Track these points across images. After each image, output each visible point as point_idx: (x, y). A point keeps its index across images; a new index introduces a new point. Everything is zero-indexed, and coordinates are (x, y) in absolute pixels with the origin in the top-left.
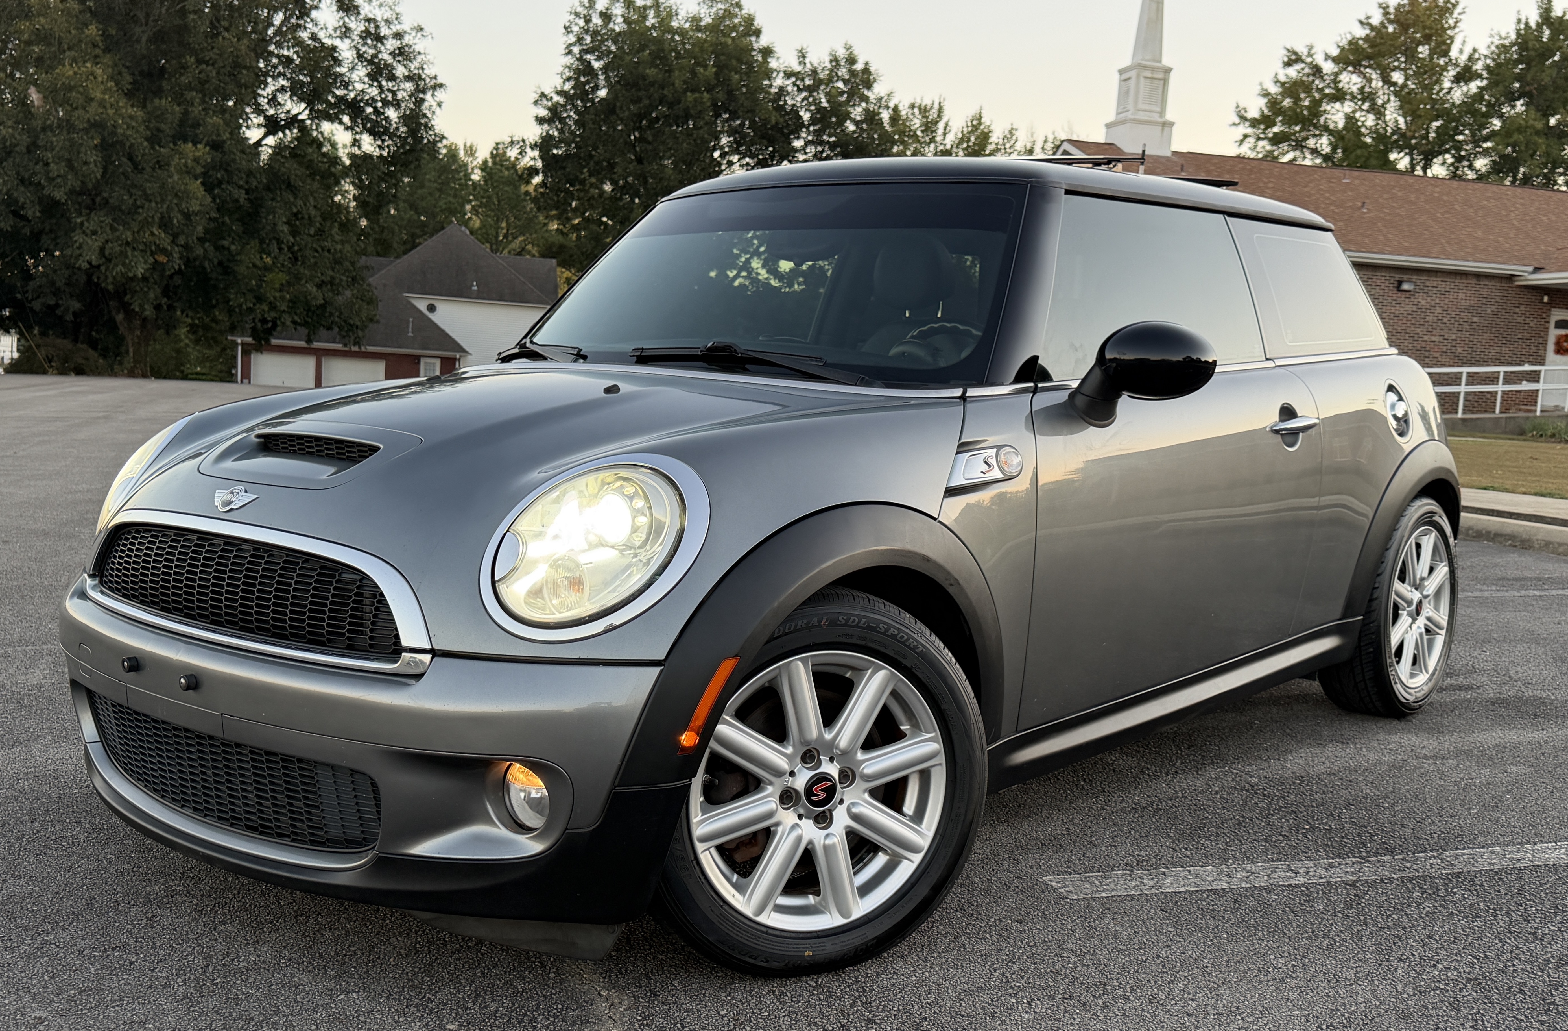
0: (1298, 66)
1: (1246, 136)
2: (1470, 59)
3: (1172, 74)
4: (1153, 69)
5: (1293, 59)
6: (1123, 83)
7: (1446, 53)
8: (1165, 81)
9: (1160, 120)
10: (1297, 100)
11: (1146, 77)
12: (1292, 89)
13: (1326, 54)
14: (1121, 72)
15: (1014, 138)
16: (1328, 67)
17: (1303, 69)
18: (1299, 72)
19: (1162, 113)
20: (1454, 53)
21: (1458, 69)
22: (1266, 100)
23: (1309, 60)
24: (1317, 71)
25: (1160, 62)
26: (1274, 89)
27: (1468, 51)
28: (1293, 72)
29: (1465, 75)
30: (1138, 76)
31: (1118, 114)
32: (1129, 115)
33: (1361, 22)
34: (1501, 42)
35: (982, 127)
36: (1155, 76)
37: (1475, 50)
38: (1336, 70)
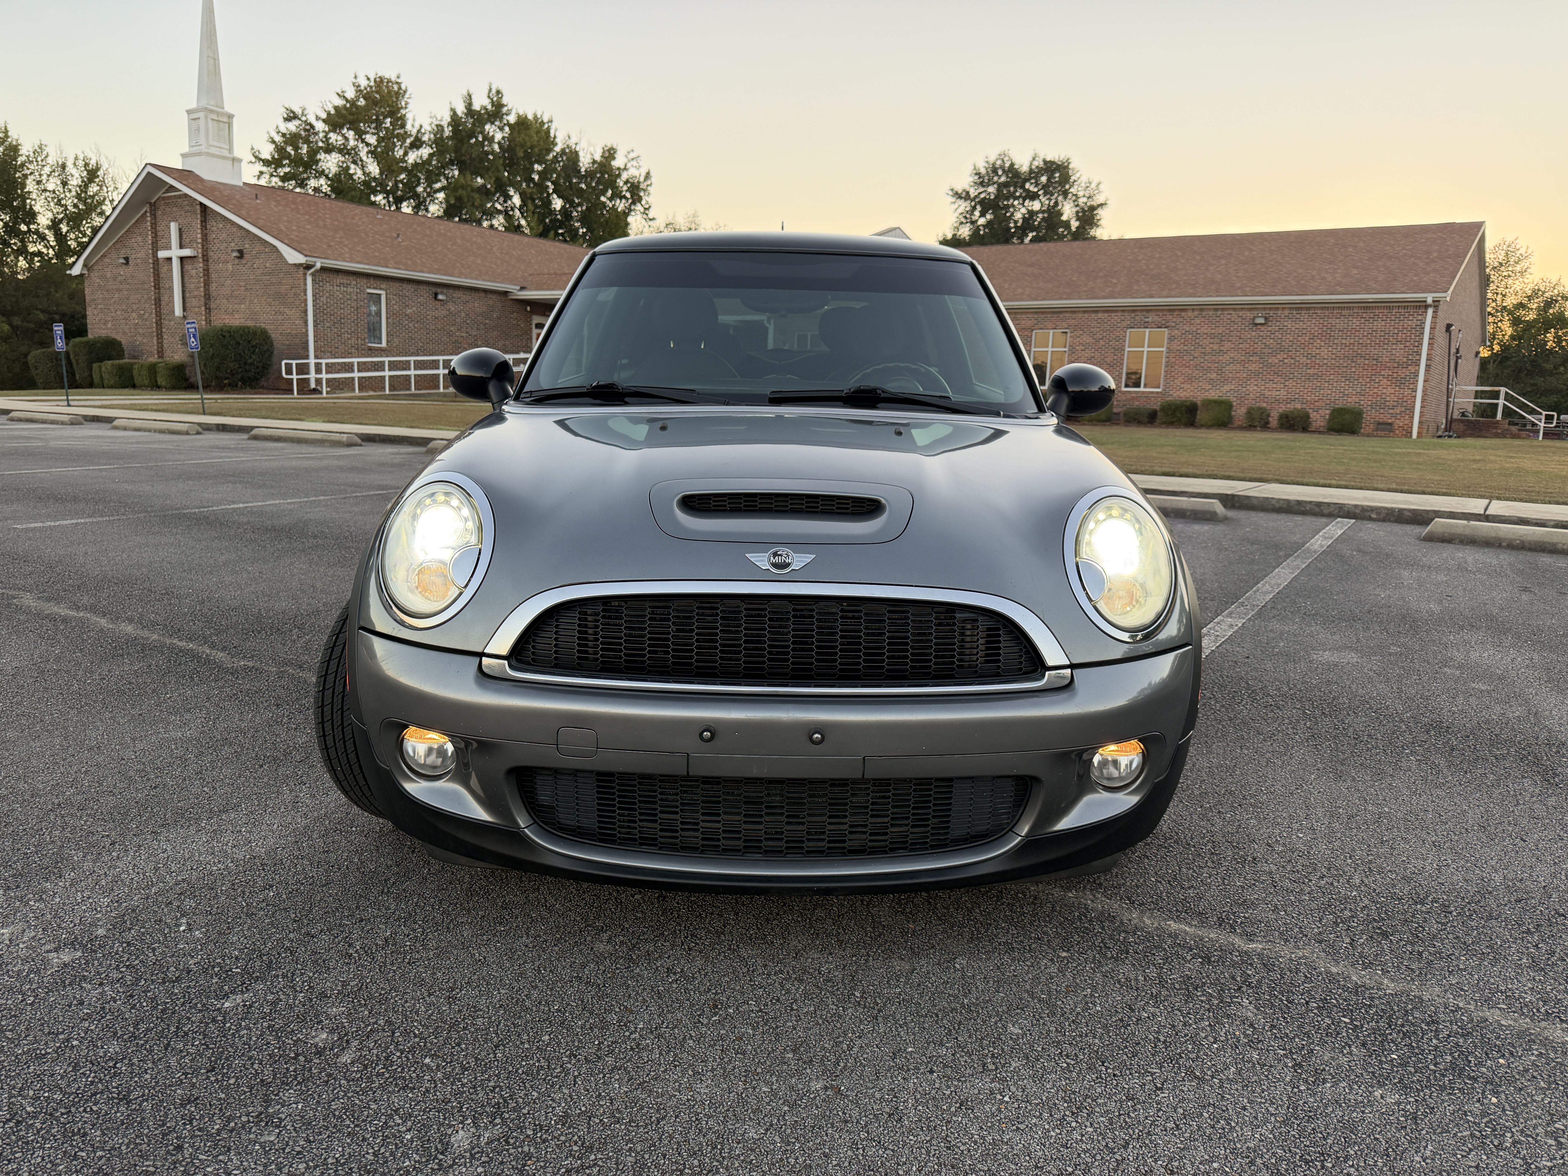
0: (297, 122)
1: (261, 173)
2: (419, 131)
3: (234, 120)
4: (218, 114)
5: (291, 116)
6: (192, 122)
7: (403, 126)
8: (230, 125)
9: (229, 155)
10: (296, 148)
11: (213, 120)
12: (292, 139)
13: (317, 116)
14: (189, 112)
15: (45, 153)
16: (320, 126)
17: (300, 125)
18: (297, 127)
19: (230, 150)
20: (409, 127)
21: (412, 139)
22: (274, 146)
23: (304, 118)
24: (310, 128)
25: (223, 108)
26: (278, 139)
27: (417, 127)
28: (292, 126)
29: (417, 144)
30: (206, 117)
31: (191, 146)
32: (203, 149)
33: (338, 94)
34: (438, 123)
35: (9, 140)
36: (220, 119)
37: (421, 126)
38: (327, 129)
